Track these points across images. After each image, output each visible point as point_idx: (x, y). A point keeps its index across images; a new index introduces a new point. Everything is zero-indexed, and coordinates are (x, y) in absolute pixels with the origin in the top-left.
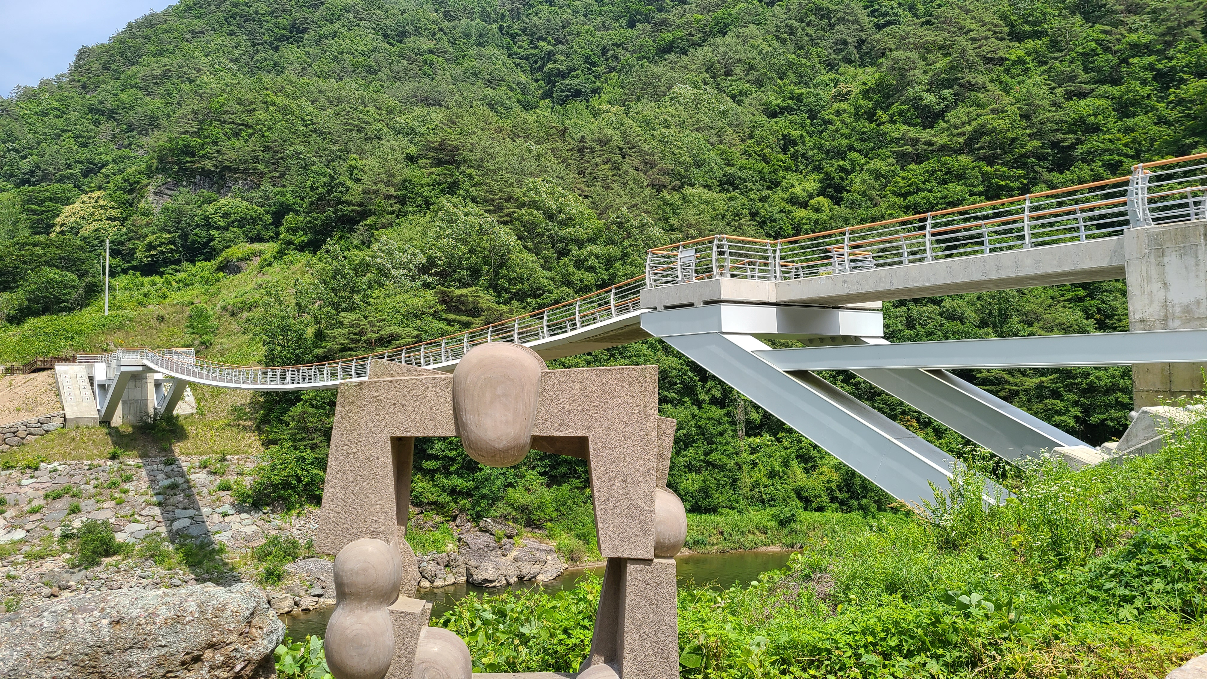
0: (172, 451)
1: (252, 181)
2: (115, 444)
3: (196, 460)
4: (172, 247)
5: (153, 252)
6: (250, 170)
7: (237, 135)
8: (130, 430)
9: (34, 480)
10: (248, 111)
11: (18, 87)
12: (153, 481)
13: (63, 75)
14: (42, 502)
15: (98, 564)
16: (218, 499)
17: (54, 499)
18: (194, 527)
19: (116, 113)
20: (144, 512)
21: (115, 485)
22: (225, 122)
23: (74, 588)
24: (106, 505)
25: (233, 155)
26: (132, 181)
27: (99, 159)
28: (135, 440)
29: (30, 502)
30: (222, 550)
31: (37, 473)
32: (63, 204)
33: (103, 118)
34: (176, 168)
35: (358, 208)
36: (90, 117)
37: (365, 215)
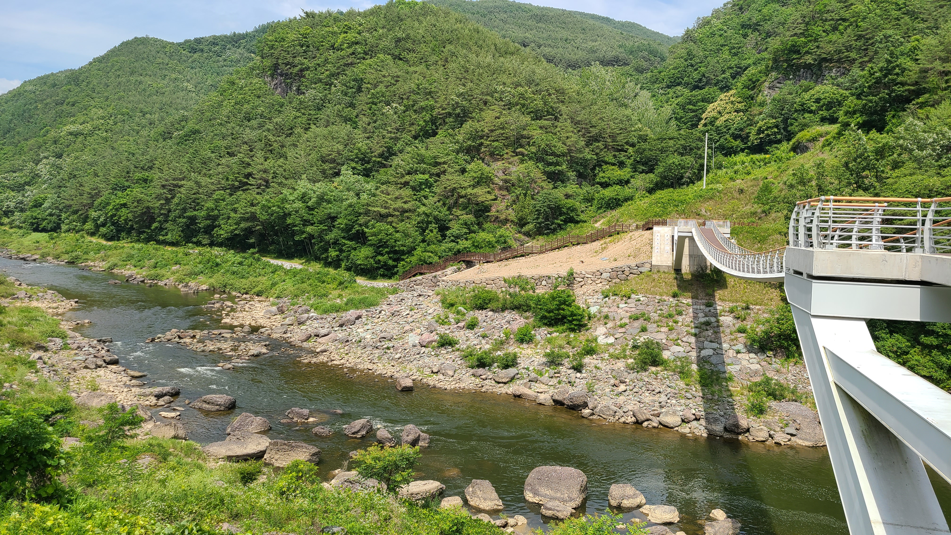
0: (713, 296)
1: (844, 68)
2: (679, 286)
3: (728, 305)
4: (776, 130)
5: (761, 136)
6: (843, 58)
8: (690, 277)
9: (626, 305)
12: (695, 317)
14: (627, 321)
15: (646, 370)
16: (736, 339)
17: (634, 320)
18: (714, 357)
20: (684, 339)
21: (671, 316)
23: (627, 383)
24: (663, 329)
25: (831, 48)
26: (754, 80)
28: (692, 285)
29: (621, 319)
30: (730, 379)
31: (629, 301)
32: (710, 102)
33: (750, 31)
34: (785, 65)
35: (912, 88)
36: (741, 32)
37: (918, 93)
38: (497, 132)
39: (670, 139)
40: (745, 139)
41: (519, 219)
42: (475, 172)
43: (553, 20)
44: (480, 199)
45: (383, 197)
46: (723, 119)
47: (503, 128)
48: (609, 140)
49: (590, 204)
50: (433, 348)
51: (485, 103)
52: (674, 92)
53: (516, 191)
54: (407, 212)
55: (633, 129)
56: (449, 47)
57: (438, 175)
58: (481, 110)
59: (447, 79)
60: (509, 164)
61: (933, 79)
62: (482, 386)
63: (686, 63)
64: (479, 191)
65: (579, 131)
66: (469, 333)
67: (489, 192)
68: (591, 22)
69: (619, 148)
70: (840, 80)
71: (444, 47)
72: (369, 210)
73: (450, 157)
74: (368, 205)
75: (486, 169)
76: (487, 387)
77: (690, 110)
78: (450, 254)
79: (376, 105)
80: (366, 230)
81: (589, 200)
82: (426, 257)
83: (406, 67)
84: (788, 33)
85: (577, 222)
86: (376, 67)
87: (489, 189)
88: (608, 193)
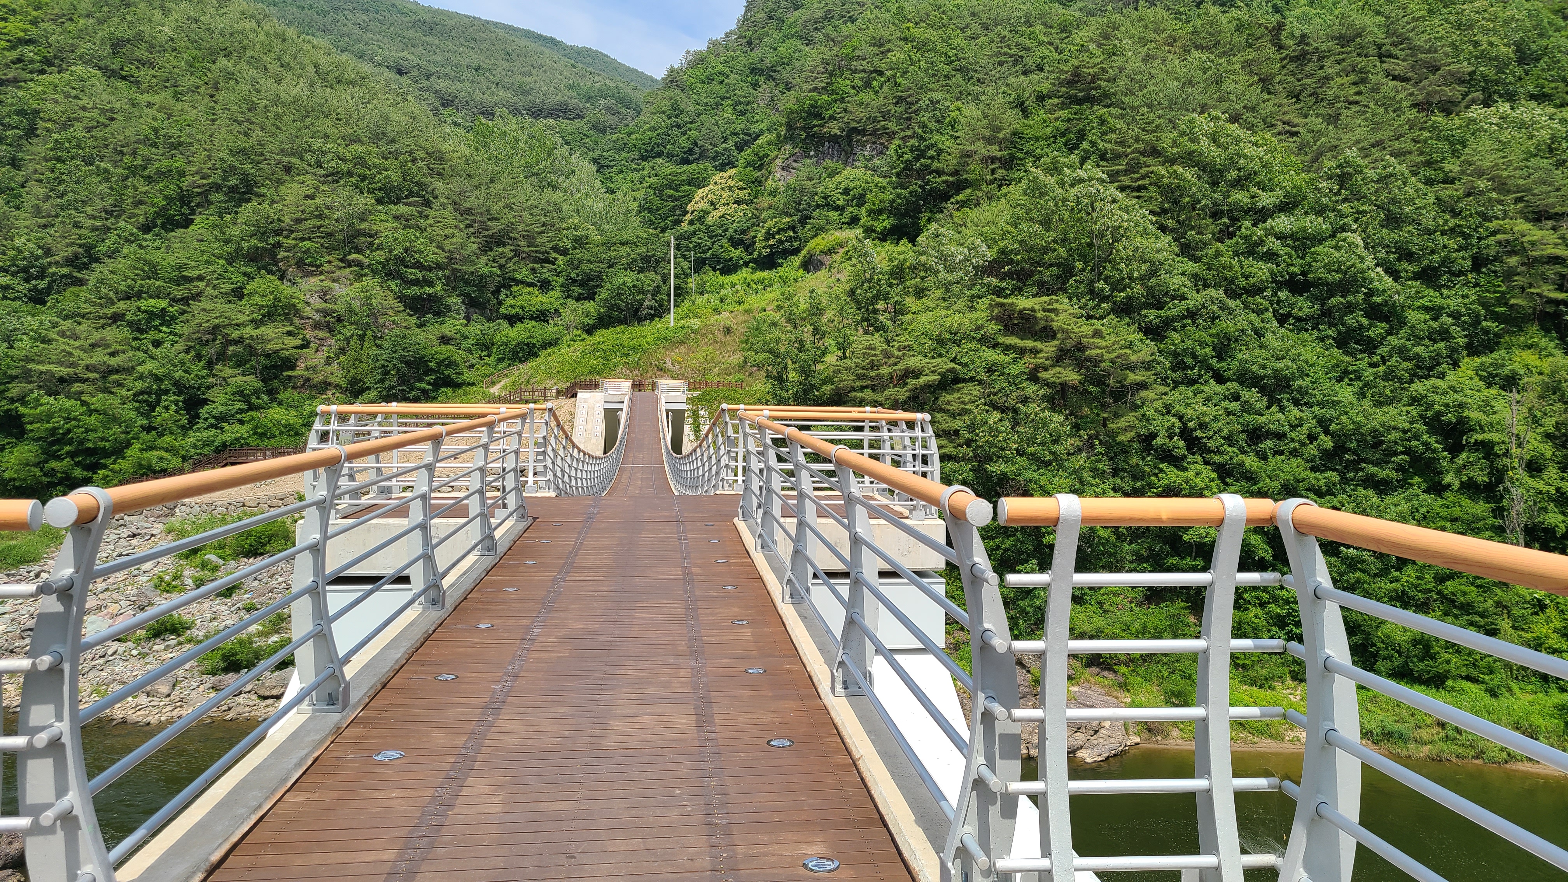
1: (882, 144)
4: (791, 234)
5: (771, 242)
6: (879, 130)
7: (868, 85)
10: (882, 53)
11: (688, 52)
13: (731, 32)
19: (775, 71)
22: (855, 71)
25: (861, 113)
26: (761, 155)
27: (755, 128)
32: (699, 187)
33: (762, 78)
34: (803, 135)
35: (951, 179)
36: (749, 79)
37: (959, 186)
38: (309, 224)
39: (622, 244)
40: (749, 247)
41: (350, 383)
42: (263, 296)
43: (453, 33)
44: (270, 347)
45: (62, 344)
46: (717, 214)
47: (320, 217)
48: (523, 243)
49: (486, 353)
50: (138, 642)
51: (288, 169)
52: (652, 168)
53: (345, 331)
54: (117, 371)
55: (565, 225)
56: (222, 62)
57: (185, 301)
58: (280, 182)
59: (213, 120)
60: (334, 281)
61: (974, 169)
62: (230, 709)
63: (669, 122)
64: (268, 330)
65: (470, 226)
66: (221, 606)
67: (289, 333)
68: (523, 42)
69: (541, 256)
70: (876, 162)
71: (214, 62)
72: (30, 370)
73: (211, 268)
74: (28, 359)
75: (286, 289)
76: (240, 709)
77: (670, 196)
78: (206, 451)
79: (63, 162)
80: (23, 410)
81: (486, 346)
82: (154, 461)
83: (133, 93)
84: (806, 87)
85: (459, 386)
86: (66, 89)
87: (290, 328)
88: (516, 334)
